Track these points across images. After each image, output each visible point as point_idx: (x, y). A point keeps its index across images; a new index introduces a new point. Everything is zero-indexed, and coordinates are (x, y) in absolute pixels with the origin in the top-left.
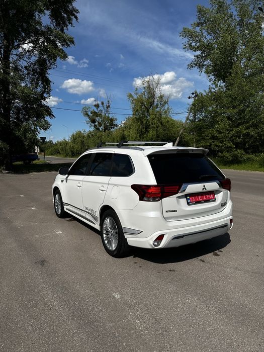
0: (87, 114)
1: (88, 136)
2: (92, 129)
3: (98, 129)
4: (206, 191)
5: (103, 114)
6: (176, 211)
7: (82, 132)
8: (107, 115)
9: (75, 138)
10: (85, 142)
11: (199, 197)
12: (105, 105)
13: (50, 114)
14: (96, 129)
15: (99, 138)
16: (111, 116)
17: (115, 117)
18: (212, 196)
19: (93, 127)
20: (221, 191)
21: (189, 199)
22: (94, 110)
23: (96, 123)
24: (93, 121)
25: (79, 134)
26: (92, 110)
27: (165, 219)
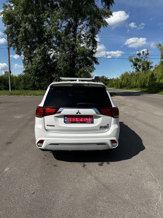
0: (132, 61)
1: (132, 75)
2: (134, 70)
3: (138, 70)
4: (80, 115)
5: (143, 60)
6: (54, 126)
7: (128, 72)
8: (146, 60)
9: (123, 77)
10: (129, 79)
11: (76, 119)
12: (145, 53)
13: (96, 62)
14: (137, 70)
15: (137, 76)
16: (148, 61)
17: (151, 61)
18: (90, 119)
19: (135, 69)
20: (101, 117)
21: (66, 119)
22: (137, 57)
23: (137, 66)
24: (135, 65)
25: (126, 74)
26: (135, 57)
27: (46, 130)
